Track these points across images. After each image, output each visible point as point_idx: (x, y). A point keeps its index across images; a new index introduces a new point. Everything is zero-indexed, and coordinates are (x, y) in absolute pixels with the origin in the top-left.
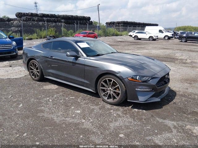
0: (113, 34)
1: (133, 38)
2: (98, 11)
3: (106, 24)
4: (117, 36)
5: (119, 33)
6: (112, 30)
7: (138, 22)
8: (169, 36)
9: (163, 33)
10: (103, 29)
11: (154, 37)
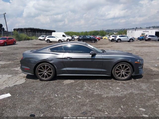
0: (25, 38)
1: (46, 41)
2: (5, 19)
3: (14, 30)
4: (29, 40)
5: (29, 37)
6: (24, 35)
7: (41, 29)
8: (70, 39)
9: (65, 37)
10: (16, 35)
11: (62, 40)
